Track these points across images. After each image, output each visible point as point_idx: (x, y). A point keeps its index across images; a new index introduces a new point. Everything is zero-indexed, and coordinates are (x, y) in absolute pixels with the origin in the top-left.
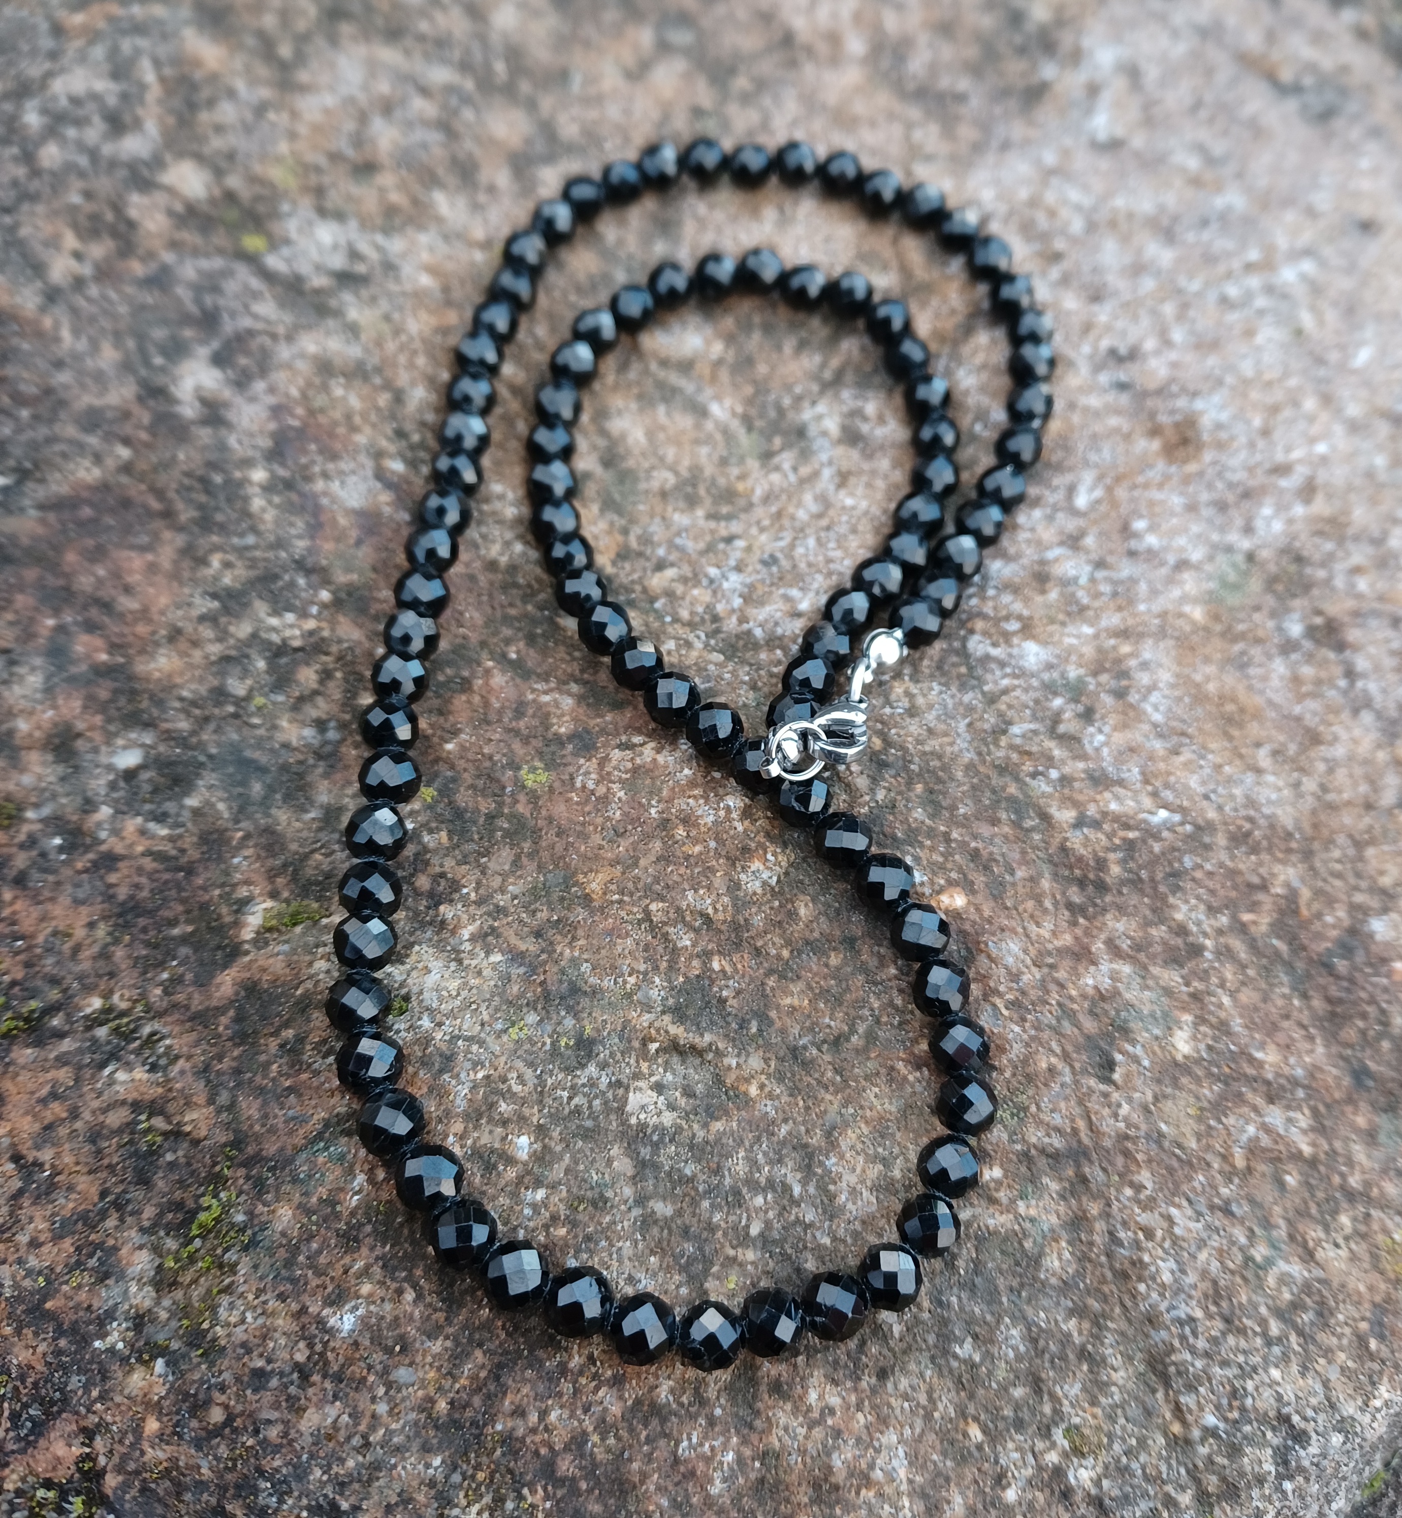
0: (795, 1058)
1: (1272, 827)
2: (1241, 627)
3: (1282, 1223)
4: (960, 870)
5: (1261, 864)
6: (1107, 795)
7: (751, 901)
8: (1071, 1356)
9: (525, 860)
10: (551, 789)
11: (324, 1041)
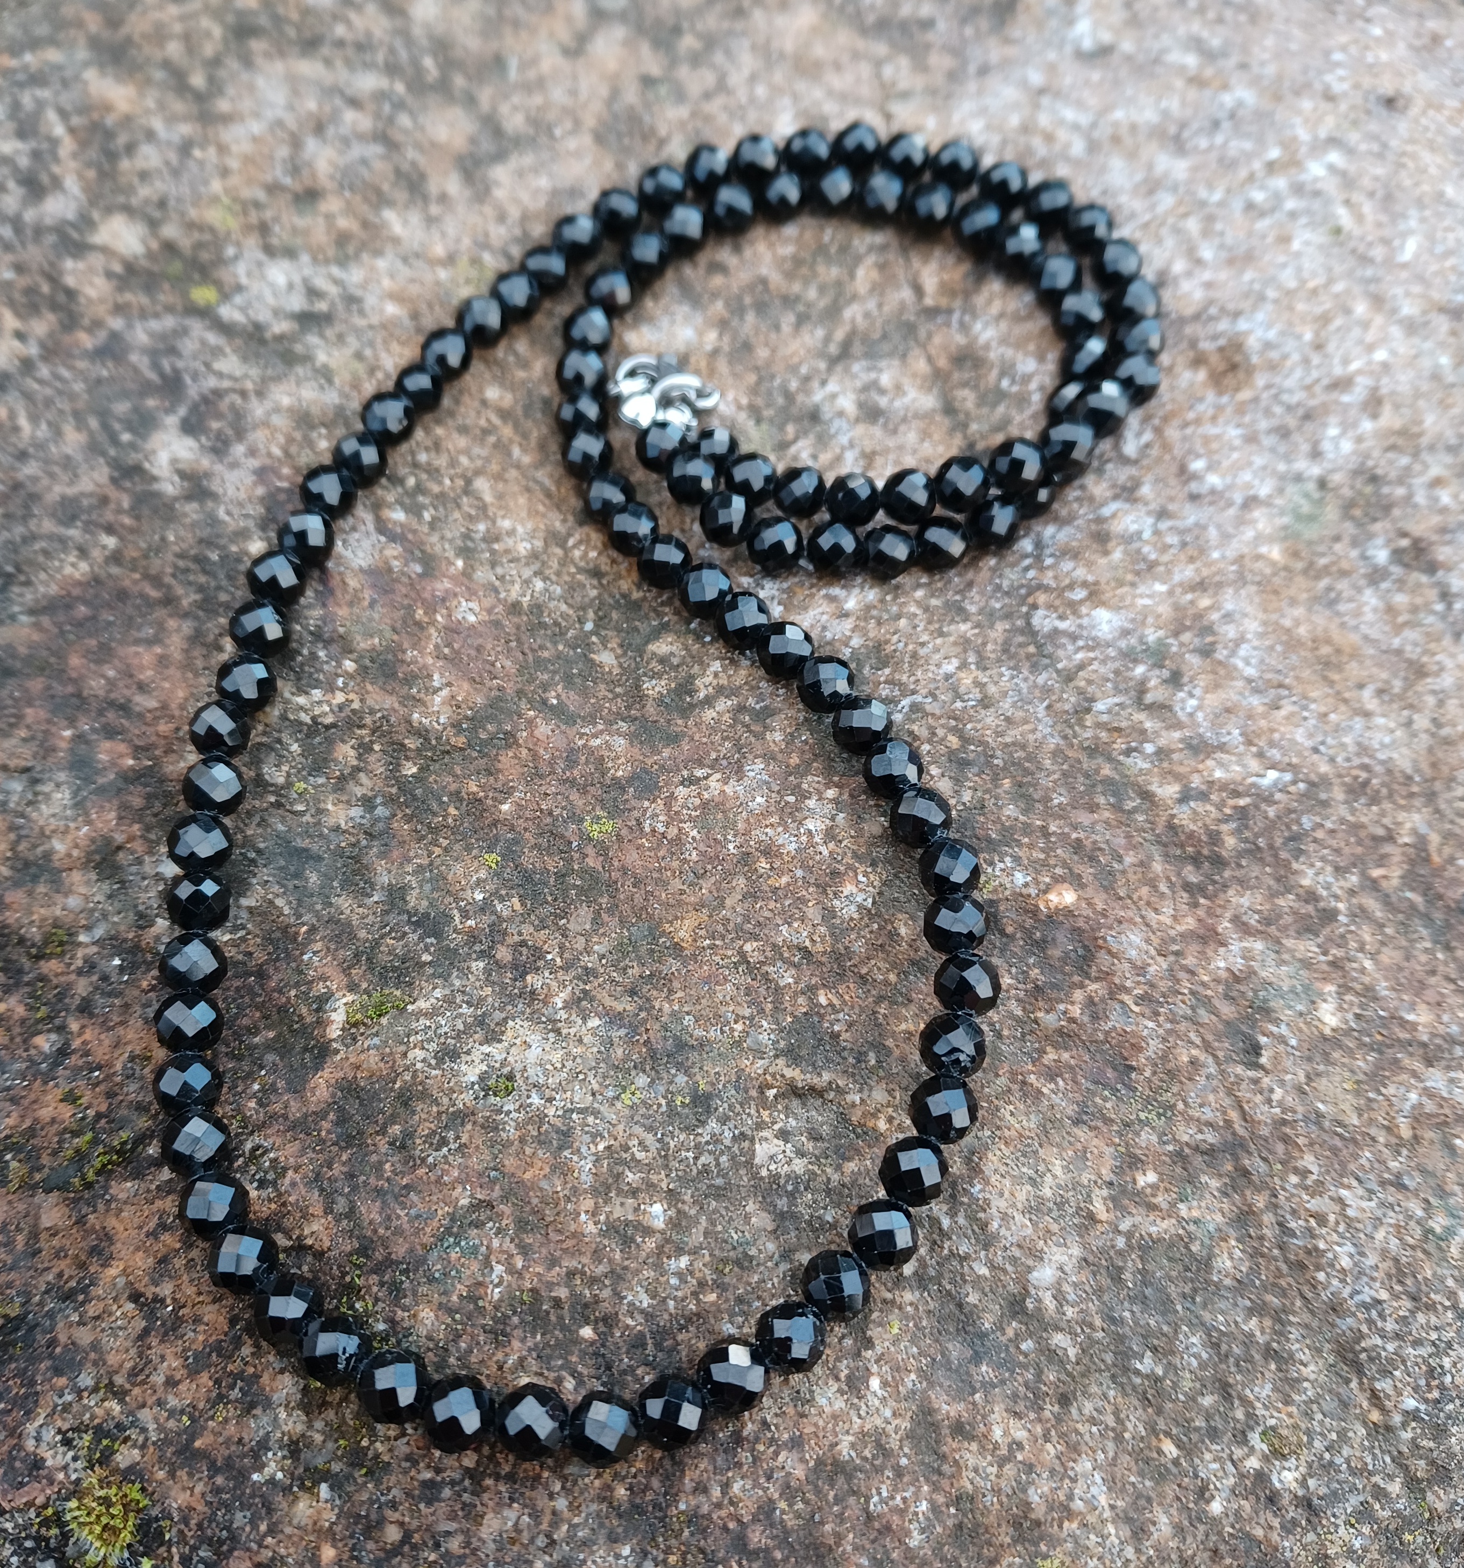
1: (1389, 772)
2: (1323, 561)
3: (1456, 1188)
4: (1065, 865)
5: (1383, 814)
6: (1210, 763)
7: (849, 927)
8: (1257, 1357)
9: (605, 916)
10: (619, 837)
11: (434, 1133)
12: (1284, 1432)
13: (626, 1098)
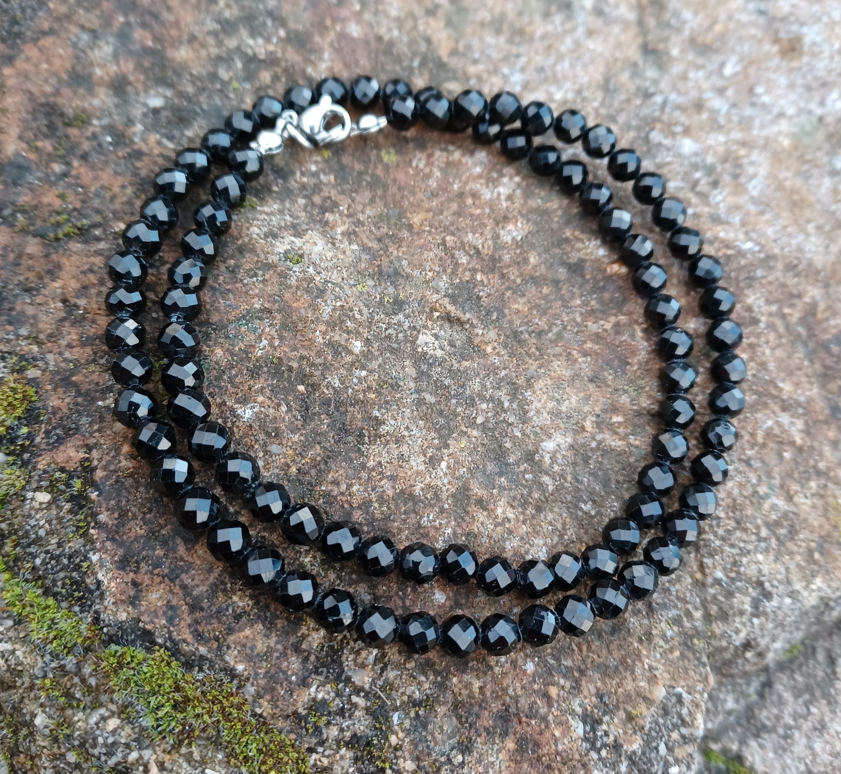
0: (515, 337)
2: (808, 157)
3: (777, 476)
5: (799, 284)
6: (719, 228)
7: (504, 247)
9: (377, 199)
10: (398, 165)
11: (252, 269)
13: (359, 288)
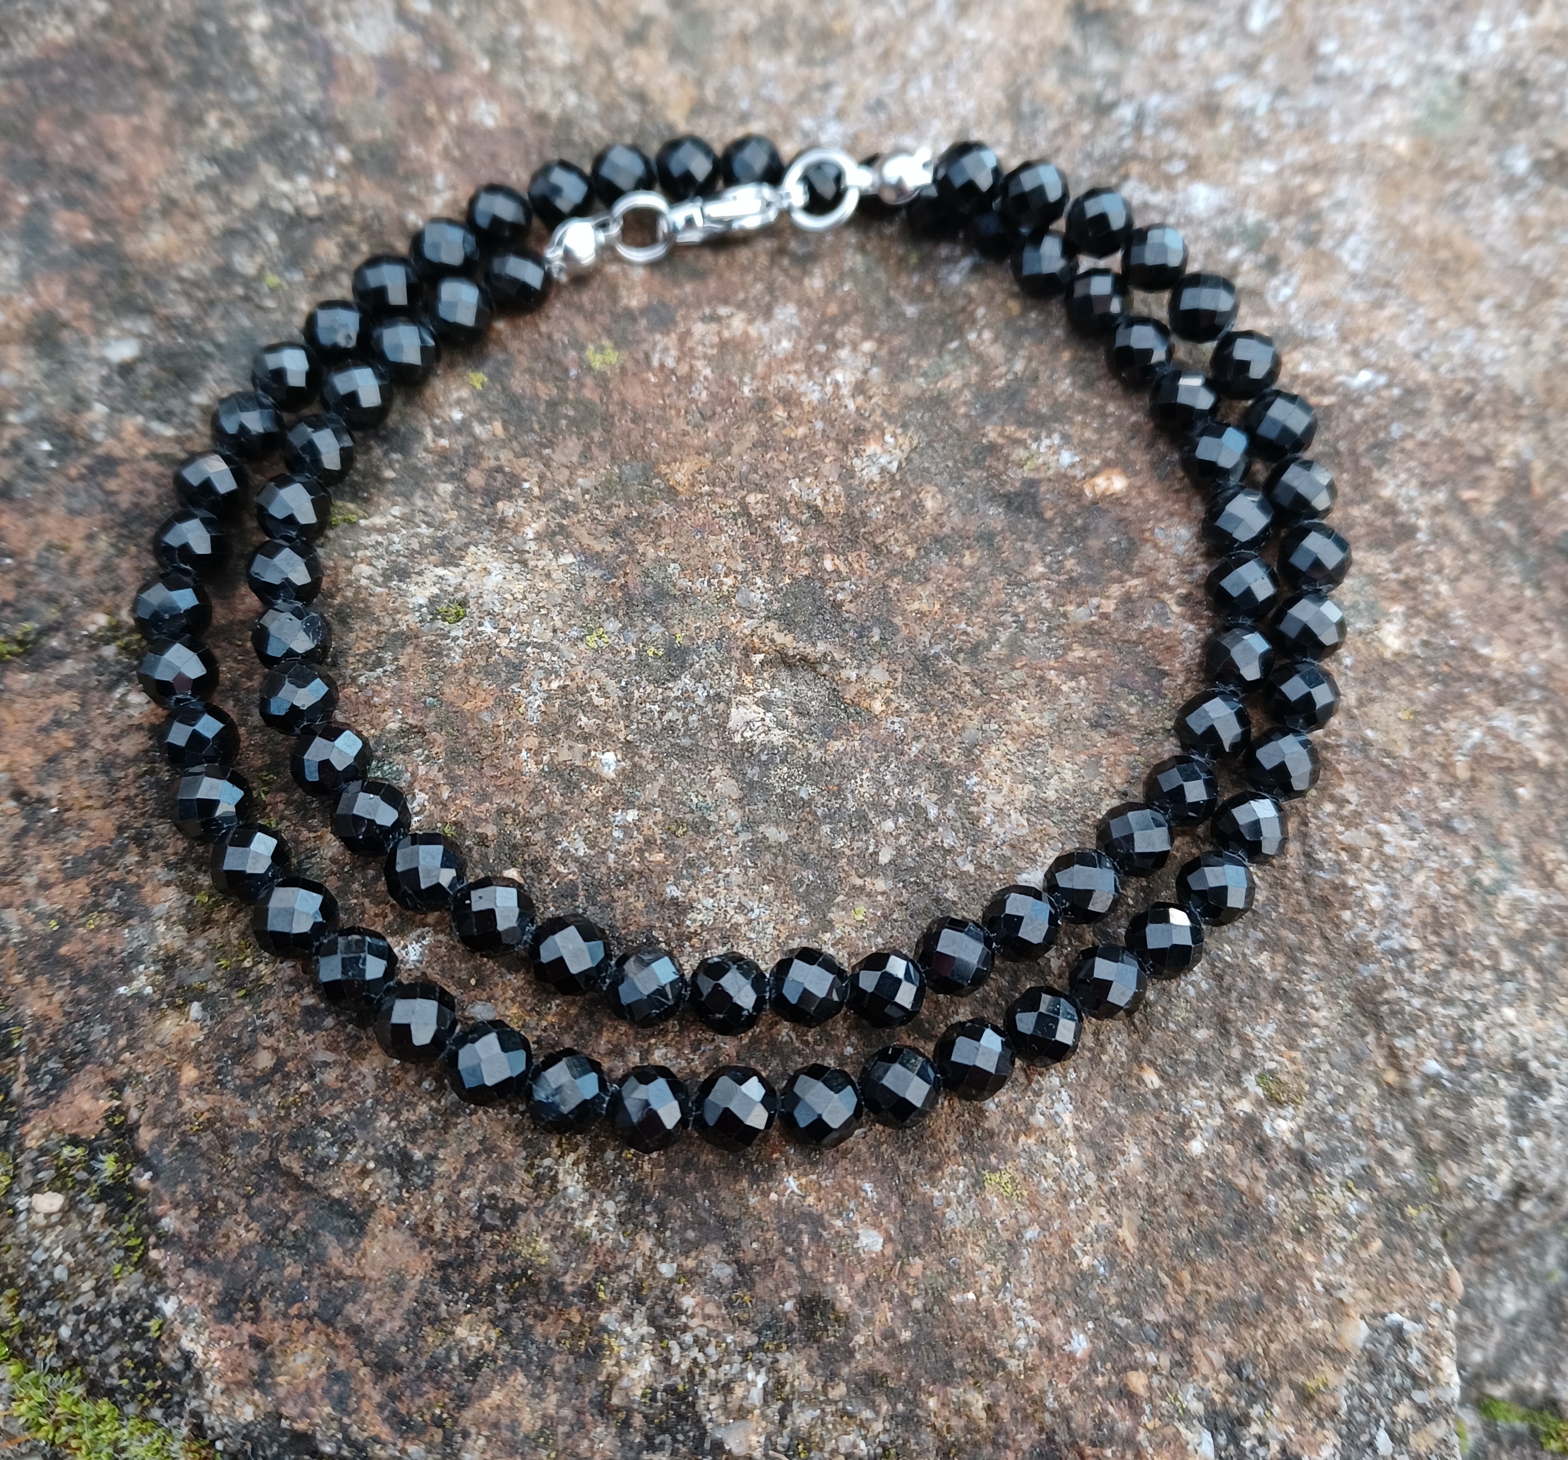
0: (926, 669)
1: (1497, 389)
2: (1454, 164)
3: (1513, 840)
4: (1119, 449)
5: (1483, 433)
6: (1300, 355)
7: (867, 491)
8: (1264, 995)
9: (595, 451)
10: (623, 370)
11: (370, 652)
12: (1284, 1078)
13: (592, 640)
